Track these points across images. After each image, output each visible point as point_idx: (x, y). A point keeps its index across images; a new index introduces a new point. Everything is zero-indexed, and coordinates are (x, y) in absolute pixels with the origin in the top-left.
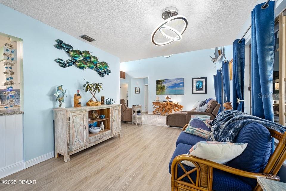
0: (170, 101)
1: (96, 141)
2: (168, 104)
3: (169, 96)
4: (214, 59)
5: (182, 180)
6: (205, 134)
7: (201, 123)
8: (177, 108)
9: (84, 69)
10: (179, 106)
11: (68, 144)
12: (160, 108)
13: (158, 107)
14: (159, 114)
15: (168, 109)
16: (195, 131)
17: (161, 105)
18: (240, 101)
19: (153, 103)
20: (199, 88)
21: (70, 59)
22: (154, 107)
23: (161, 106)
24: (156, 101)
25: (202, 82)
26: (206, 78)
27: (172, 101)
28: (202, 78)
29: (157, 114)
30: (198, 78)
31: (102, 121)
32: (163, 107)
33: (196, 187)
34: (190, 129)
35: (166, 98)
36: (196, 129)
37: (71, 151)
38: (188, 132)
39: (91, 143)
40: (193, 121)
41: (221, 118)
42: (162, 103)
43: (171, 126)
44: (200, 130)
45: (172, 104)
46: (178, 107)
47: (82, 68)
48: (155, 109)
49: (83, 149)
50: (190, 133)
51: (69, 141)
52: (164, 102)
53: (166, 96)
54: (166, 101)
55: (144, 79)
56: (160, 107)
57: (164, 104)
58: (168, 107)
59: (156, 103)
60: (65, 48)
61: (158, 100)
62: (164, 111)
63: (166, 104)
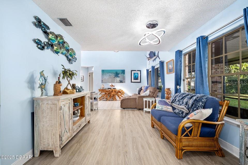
0: (114, 88)
1: (77, 129)
2: (112, 91)
3: (113, 84)
4: (149, 58)
5: (184, 136)
6: (170, 109)
7: (165, 102)
8: (120, 94)
9: (59, 54)
11: (60, 136)
13: (104, 93)
14: (104, 99)
15: (113, 95)
16: (163, 108)
18: (179, 87)
19: (99, 90)
20: (136, 78)
21: (47, 41)
23: (107, 92)
25: (138, 74)
26: (140, 71)
27: (116, 88)
28: (138, 71)
29: (102, 100)
30: (135, 71)
31: (79, 109)
32: (108, 94)
33: (192, 138)
34: (159, 107)
36: (164, 106)
37: (62, 144)
38: (159, 109)
39: (74, 132)
40: (159, 101)
41: (181, 98)
42: (107, 90)
43: (124, 108)
44: (166, 107)
45: (116, 91)
46: (121, 93)
47: (57, 53)
48: (101, 95)
49: (70, 139)
50: (160, 109)
51: (60, 133)
52: (110, 90)
53: (110, 84)
54: (111, 88)
55: (88, 68)
56: (106, 94)
57: (109, 91)
58: (112, 93)
59: (102, 90)
60: (43, 27)
61: (103, 88)
62: (109, 97)
63: (111, 91)
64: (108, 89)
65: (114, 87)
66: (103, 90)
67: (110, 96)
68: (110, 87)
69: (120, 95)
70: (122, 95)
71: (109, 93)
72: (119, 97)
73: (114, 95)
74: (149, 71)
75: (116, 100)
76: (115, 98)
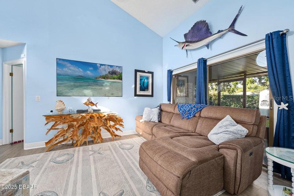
0: (94, 111)
2: (92, 117)
3: (93, 100)
8: (112, 123)
10: (117, 119)
12: (72, 129)
15: (94, 127)
17: (74, 120)
19: (48, 117)
20: (144, 87)
22: (51, 129)
23: (75, 123)
24: (55, 113)
25: (148, 78)
26: (152, 73)
27: (99, 110)
28: (149, 72)
30: (144, 72)
32: (79, 126)
35: (85, 104)
42: (76, 116)
45: (101, 117)
46: (113, 121)
52: (84, 114)
53: (85, 100)
54: (87, 111)
56: (70, 127)
57: (83, 117)
58: (93, 124)
61: (62, 110)
62: (83, 134)
63: (88, 117)
64: (79, 112)
65: (94, 108)
66: (61, 116)
67: (85, 131)
68: (85, 108)
69: (113, 126)
70: (117, 126)
71: (80, 122)
72: (109, 131)
73: (96, 129)
74: (173, 74)
75: (103, 141)
76: (100, 136)
